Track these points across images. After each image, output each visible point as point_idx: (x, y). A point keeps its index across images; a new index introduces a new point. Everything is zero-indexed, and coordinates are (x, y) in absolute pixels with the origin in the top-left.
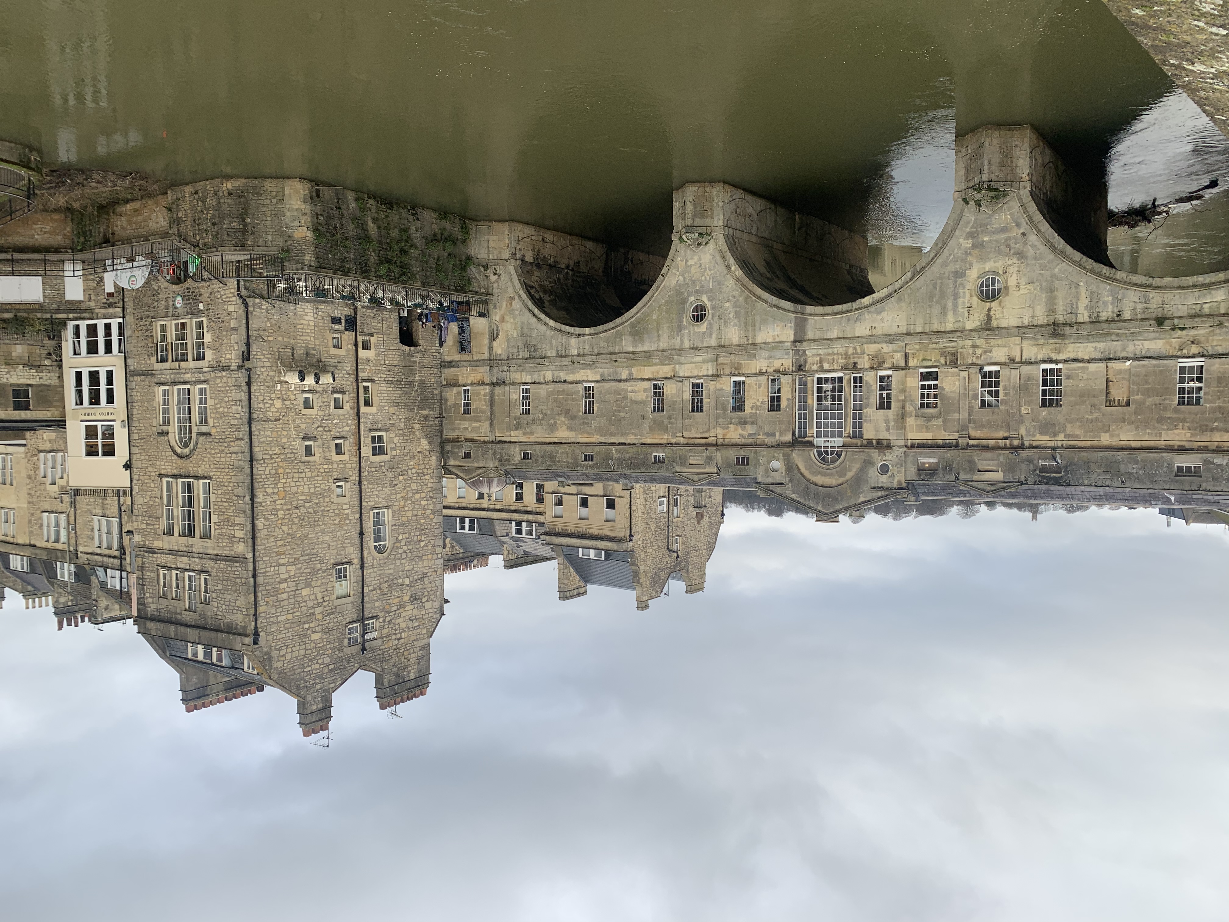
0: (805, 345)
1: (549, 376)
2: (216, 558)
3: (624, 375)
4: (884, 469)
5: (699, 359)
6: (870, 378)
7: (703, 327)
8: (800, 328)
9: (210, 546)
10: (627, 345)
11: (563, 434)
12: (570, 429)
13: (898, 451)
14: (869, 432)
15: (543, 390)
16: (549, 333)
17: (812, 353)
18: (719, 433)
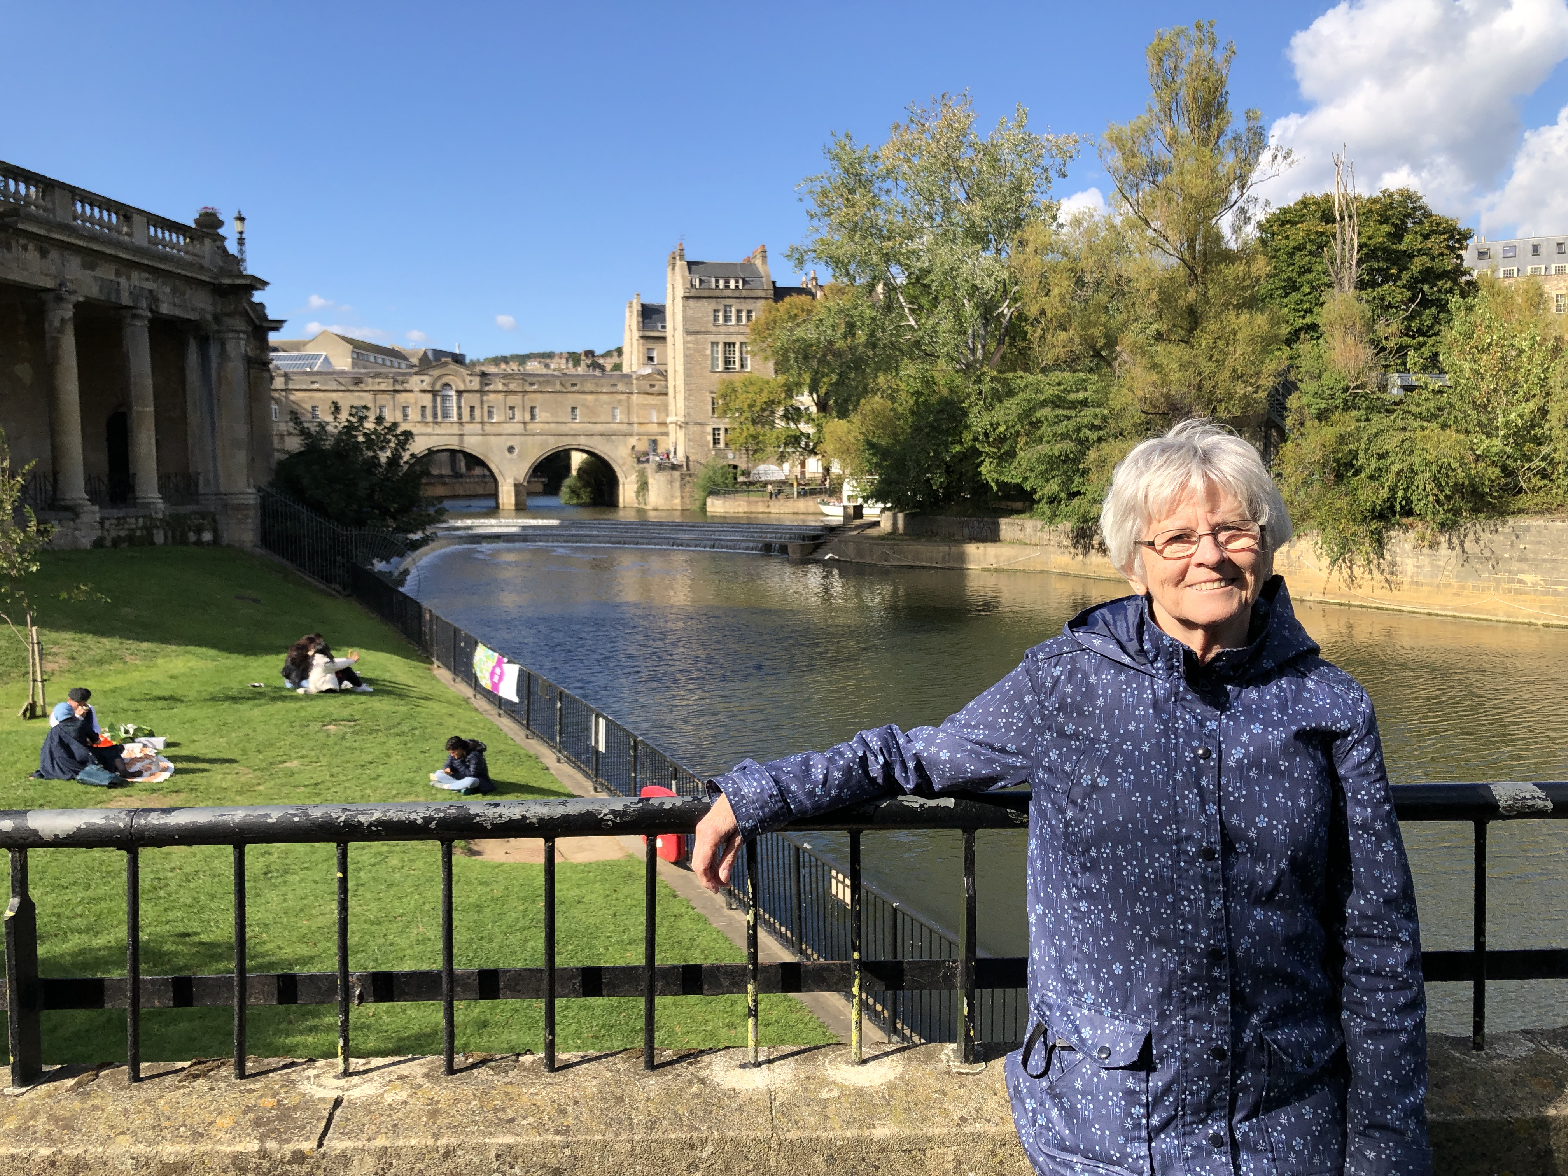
0: (458, 432)
1: (599, 426)
2: (707, 333)
3: (552, 425)
4: (422, 381)
5: (509, 431)
6: (429, 418)
7: (509, 444)
8: (461, 441)
9: (712, 338)
10: (551, 439)
11: (590, 397)
12: (585, 400)
13: (416, 389)
14: (429, 396)
15: (603, 418)
16: (599, 447)
17: (456, 430)
18: (501, 396)
